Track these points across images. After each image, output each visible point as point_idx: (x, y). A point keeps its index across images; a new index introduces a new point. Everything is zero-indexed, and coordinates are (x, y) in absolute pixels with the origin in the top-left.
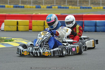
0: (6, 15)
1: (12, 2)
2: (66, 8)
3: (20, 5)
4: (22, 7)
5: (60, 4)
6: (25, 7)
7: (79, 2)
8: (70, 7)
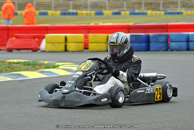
0: (47, 27)
1: (58, 7)
2: (143, 14)
3: (71, 11)
4: (73, 14)
5: (133, 8)
6: (79, 14)
7: (162, 4)
8: (149, 12)
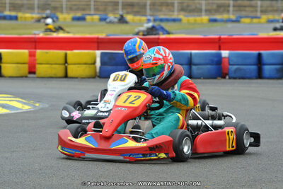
3: (7, 13)
4: (11, 18)
5: (105, 10)
6: (19, 18)
7: (150, 5)
8: (130, 18)
